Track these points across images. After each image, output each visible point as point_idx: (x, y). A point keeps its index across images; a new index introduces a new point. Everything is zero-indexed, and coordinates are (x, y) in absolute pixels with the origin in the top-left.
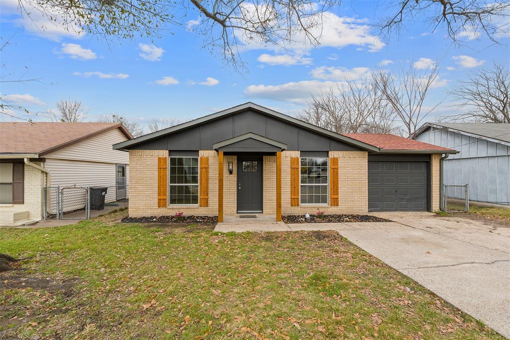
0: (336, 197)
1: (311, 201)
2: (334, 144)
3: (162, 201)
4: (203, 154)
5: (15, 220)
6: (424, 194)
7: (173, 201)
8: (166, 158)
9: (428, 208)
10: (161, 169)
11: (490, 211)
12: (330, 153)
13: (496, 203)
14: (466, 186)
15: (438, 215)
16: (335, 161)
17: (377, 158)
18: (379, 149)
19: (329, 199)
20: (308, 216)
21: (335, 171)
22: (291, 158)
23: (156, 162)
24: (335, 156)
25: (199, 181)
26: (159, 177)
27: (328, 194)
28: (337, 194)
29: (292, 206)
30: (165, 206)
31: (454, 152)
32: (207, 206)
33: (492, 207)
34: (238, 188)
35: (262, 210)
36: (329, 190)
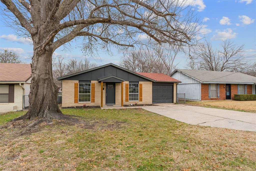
0: (141, 98)
1: (132, 100)
2: (140, 79)
3: (76, 100)
4: (93, 82)
5: (14, 109)
6: (171, 97)
7: (80, 101)
8: (78, 83)
9: (173, 102)
10: (76, 87)
11: (192, 102)
12: (139, 82)
13: (195, 100)
14: (185, 94)
15: (175, 104)
16: (141, 85)
17: (155, 84)
18: (156, 81)
19: (139, 99)
20: (132, 105)
21: (141, 89)
22: (126, 84)
23: (74, 85)
24: (141, 83)
25: (91, 92)
26: (75, 91)
27: (139, 97)
28: (142, 97)
29: (126, 101)
30: (77, 102)
31: (181, 82)
32: (94, 102)
33: (194, 101)
34: (106, 95)
35: (115, 103)
36: (139, 95)
